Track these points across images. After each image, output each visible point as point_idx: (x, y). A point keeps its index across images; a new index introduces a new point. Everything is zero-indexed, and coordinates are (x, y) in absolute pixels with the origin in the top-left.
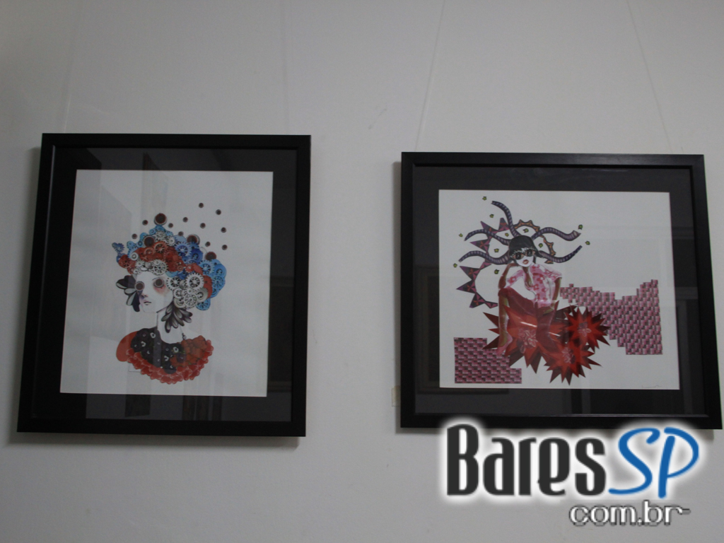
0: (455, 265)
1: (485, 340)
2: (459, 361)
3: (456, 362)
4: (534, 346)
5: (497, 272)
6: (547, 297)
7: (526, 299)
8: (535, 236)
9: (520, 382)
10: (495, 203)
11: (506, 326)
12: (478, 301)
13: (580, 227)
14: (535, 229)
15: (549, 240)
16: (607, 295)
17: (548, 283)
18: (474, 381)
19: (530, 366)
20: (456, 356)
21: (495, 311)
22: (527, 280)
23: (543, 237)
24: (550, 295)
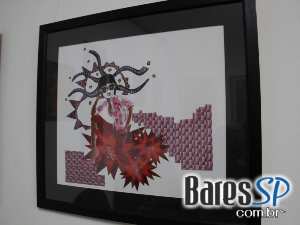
0: (66, 99)
1: (83, 153)
2: (68, 167)
3: (66, 167)
4: (113, 160)
5: (90, 103)
6: (123, 121)
7: (109, 124)
8: (115, 74)
9: (104, 186)
10: (91, 52)
11: (95, 143)
12: (79, 125)
13: (149, 63)
14: (116, 69)
15: (125, 76)
16: (168, 119)
17: (124, 110)
18: (76, 182)
19: (110, 174)
20: (66, 163)
21: (89, 132)
22: (110, 108)
23: (121, 74)
24: (125, 120)
